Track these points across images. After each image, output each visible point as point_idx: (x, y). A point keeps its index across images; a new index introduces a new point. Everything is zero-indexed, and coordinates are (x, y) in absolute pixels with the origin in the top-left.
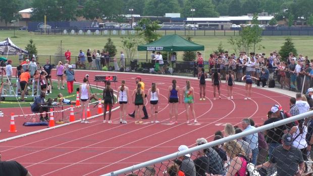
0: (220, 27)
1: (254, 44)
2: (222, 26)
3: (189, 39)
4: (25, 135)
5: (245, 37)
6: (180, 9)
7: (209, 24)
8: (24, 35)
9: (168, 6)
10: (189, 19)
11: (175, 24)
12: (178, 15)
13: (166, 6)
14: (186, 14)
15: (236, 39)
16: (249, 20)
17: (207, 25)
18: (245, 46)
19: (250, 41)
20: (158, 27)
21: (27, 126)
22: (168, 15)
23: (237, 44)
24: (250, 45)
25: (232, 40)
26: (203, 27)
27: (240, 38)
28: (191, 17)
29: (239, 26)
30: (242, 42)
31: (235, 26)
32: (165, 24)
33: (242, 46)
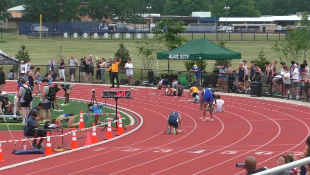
0: (261, 29)
1: (304, 51)
2: (264, 28)
3: (222, 44)
4: (15, 165)
5: (293, 41)
6: (211, 6)
7: (247, 25)
8: (14, 39)
9: (196, 3)
10: (222, 19)
11: (204, 25)
12: (208, 14)
13: (194, 2)
14: (218, 12)
15: (281, 45)
16: (297, 21)
17: (245, 27)
18: (293, 54)
19: (299, 48)
20: (183, 29)
21: (18, 154)
22: (195, 14)
23: (282, 50)
24: (299, 52)
25: (276, 45)
26: (239, 29)
27: (287, 43)
28: (224, 16)
29: (285, 28)
30: (289, 49)
31: (280, 28)
32: (191, 25)
33: (289, 54)
